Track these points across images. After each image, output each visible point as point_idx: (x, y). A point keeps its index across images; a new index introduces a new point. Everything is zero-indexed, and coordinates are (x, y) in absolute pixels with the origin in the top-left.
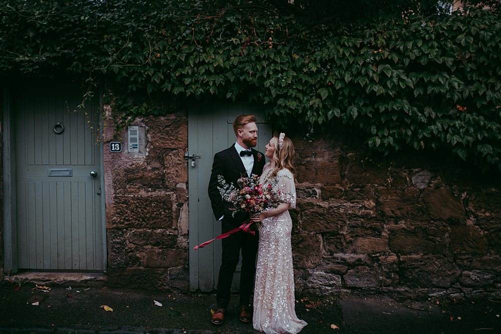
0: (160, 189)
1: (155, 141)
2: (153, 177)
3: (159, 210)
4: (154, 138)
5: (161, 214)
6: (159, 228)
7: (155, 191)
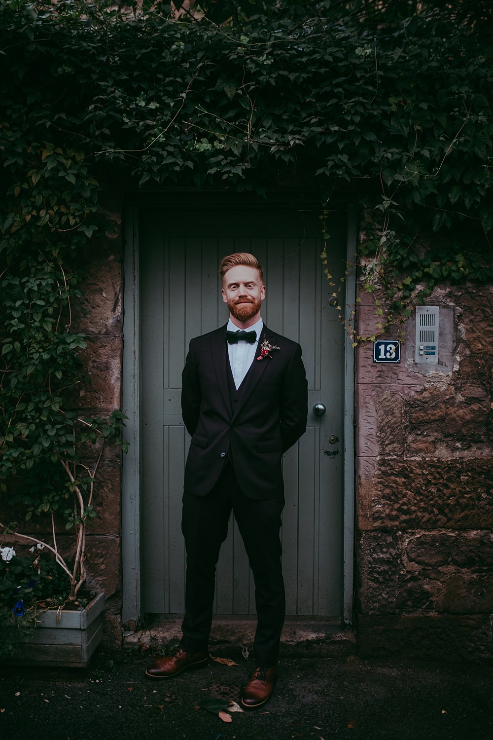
0: (479, 445)
1: (475, 339)
2: (468, 417)
3: (475, 490)
4: (473, 332)
5: (479, 498)
6: (474, 529)
7: (469, 448)
